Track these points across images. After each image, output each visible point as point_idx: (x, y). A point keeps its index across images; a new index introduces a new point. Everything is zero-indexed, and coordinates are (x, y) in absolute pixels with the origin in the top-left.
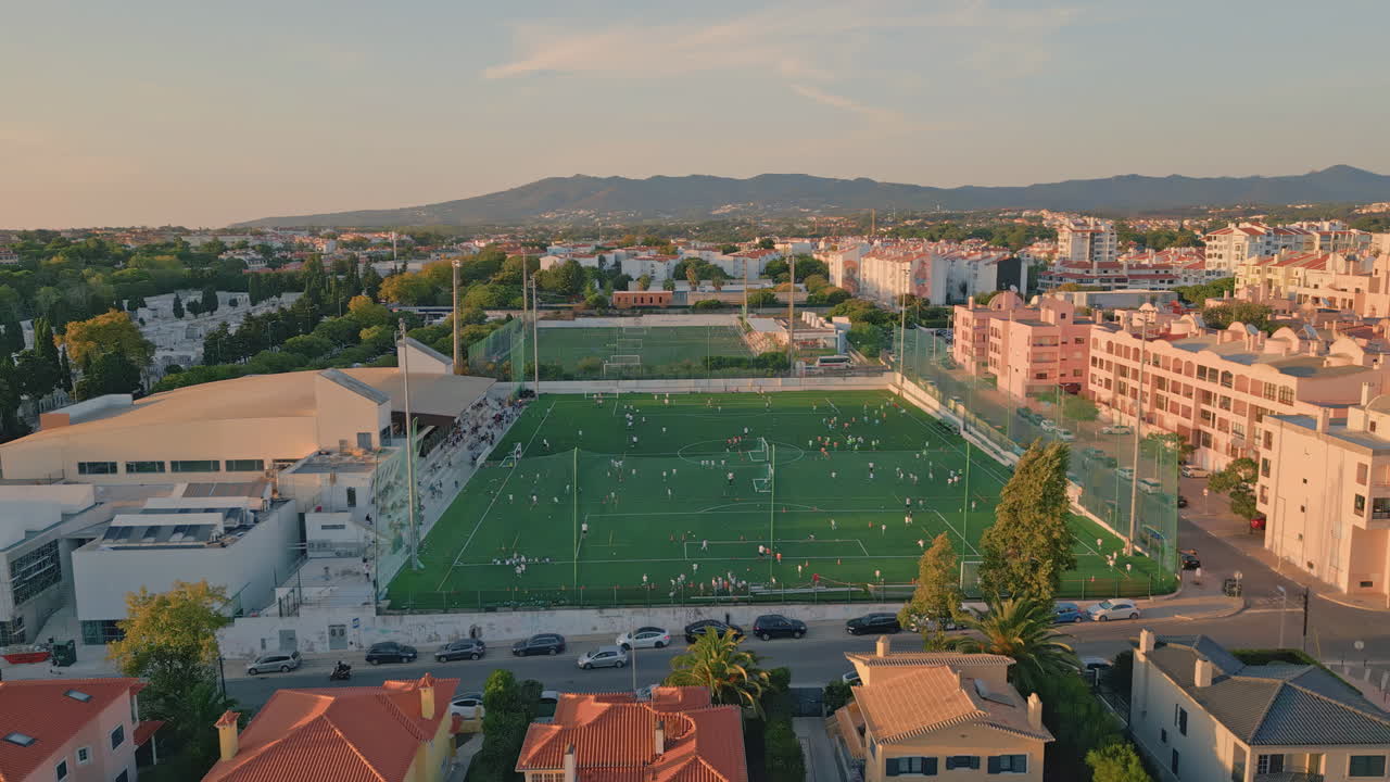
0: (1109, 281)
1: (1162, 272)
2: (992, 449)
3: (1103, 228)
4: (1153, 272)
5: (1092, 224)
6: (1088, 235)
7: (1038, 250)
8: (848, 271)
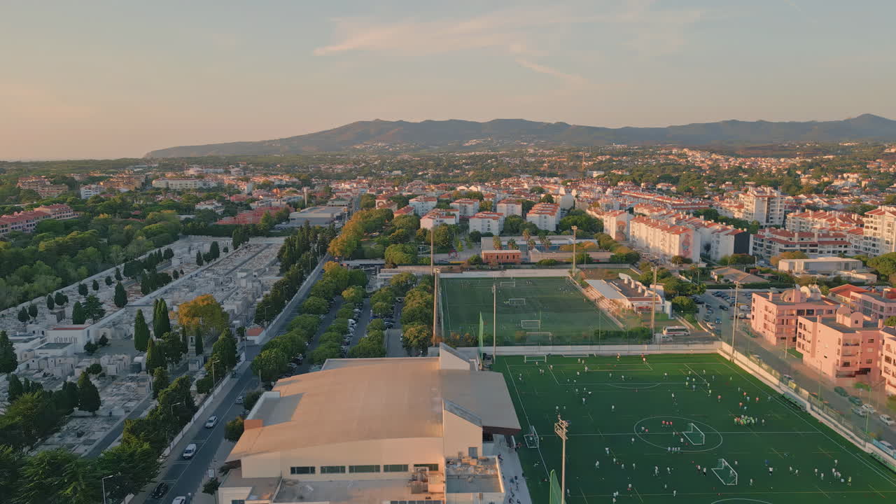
0: (806, 246)
1: (839, 239)
2: (846, 433)
3: (775, 195)
4: (833, 239)
5: (768, 191)
6: (766, 199)
7: (728, 205)
8: (619, 228)
